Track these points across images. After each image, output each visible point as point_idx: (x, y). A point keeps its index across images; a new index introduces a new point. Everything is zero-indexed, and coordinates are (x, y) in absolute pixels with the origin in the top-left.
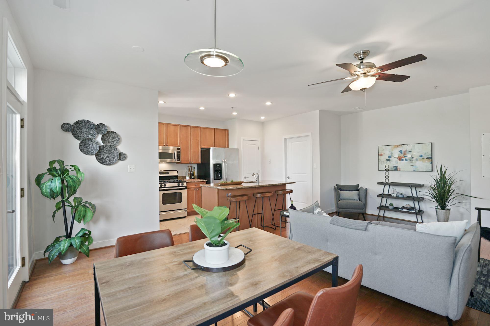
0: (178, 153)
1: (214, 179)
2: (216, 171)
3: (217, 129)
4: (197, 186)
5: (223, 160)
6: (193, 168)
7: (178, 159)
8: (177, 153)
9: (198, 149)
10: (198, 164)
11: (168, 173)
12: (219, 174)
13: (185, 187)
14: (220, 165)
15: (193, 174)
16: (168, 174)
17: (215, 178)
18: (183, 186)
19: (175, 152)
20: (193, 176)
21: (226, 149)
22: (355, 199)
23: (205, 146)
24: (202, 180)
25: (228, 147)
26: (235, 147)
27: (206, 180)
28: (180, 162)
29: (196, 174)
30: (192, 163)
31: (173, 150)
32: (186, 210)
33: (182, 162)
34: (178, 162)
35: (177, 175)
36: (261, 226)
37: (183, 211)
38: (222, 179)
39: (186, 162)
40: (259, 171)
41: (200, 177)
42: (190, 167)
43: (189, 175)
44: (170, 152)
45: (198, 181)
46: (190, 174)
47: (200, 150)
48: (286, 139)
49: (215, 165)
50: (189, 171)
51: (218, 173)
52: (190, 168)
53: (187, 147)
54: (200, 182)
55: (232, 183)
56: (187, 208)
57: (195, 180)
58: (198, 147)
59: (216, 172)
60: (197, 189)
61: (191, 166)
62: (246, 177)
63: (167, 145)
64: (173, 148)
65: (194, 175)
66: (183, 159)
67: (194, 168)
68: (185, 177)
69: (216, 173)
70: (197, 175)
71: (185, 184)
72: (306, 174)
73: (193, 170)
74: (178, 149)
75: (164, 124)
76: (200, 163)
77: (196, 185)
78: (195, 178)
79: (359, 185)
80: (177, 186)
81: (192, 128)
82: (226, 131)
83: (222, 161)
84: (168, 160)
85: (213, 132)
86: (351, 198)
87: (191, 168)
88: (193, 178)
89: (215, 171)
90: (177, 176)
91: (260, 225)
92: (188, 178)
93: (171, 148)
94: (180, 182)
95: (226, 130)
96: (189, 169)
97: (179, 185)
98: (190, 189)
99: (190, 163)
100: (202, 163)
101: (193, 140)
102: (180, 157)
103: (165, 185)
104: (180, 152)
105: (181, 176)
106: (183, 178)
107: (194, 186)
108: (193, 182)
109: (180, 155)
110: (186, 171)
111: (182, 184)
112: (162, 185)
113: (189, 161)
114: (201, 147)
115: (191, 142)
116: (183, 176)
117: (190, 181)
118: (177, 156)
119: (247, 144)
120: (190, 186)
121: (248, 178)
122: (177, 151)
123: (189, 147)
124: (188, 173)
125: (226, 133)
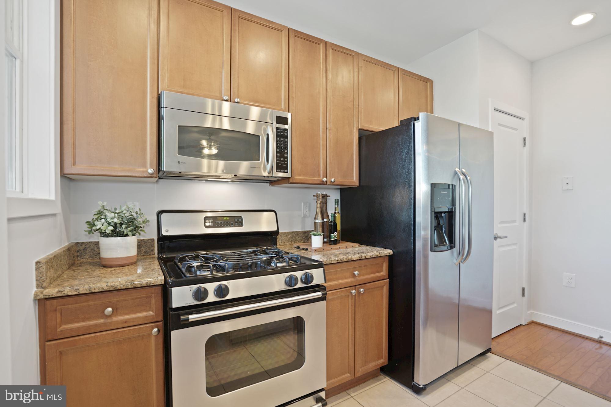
0: (281, 135)
3: (405, 72)
4: (358, 278)
5: (458, 170)
7: (281, 166)
8: (277, 136)
9: (351, 132)
11: (239, 222)
15: (333, 227)
16: (242, 225)
18: (312, 285)
19: (271, 133)
20: (336, 233)
23: (371, 122)
24: (377, 254)
27: (389, 252)
28: (287, 175)
31: (261, 121)
32: (323, 394)
33: (297, 177)
34: (281, 175)
35: (275, 229)
38: (454, 246)
39: (309, 179)
40: (525, 214)
42: (322, 200)
43: (321, 230)
44: (250, 129)
45: (364, 256)
46: (323, 224)
47: (355, 137)
50: (320, 215)
52: (320, 203)
53: (314, 120)
54: (371, 259)
56: (324, 385)
58: (350, 125)
60: (362, 290)
61: (326, 197)
62: (500, 235)
63: (236, 101)
64: (264, 115)
65: (338, 230)
66: (297, 166)
67: (337, 201)
68: (306, 237)
74: (282, 120)
75: (222, 11)
76: (357, 184)
77: (356, 273)
80: (283, 287)
81: (330, 52)
82: (427, 85)
83: (456, 174)
84: (243, 167)
85: (393, 77)
87: (324, 204)
88: (335, 242)
90: (277, 233)
92: (317, 241)
93: (255, 113)
95: (426, 80)
96: (318, 205)
97: (290, 282)
98: (333, 294)
99: (323, 181)
100: (361, 184)
101: (334, 98)
102: (287, 153)
103: (222, 291)
104: (287, 133)
105: (287, 232)
106: (294, 238)
107: (350, 278)
108: (345, 260)
109: (287, 145)
110: (304, 212)
111: (308, 279)
112: (205, 293)
113: (319, 175)
114: (359, 128)
115: (328, 101)
116: (293, 232)
117: (337, 259)
118: (278, 150)
119: (500, 125)
120: (334, 280)
121: (506, 237)
122: (277, 128)
123: (319, 119)
124: (317, 221)
125: (426, 90)
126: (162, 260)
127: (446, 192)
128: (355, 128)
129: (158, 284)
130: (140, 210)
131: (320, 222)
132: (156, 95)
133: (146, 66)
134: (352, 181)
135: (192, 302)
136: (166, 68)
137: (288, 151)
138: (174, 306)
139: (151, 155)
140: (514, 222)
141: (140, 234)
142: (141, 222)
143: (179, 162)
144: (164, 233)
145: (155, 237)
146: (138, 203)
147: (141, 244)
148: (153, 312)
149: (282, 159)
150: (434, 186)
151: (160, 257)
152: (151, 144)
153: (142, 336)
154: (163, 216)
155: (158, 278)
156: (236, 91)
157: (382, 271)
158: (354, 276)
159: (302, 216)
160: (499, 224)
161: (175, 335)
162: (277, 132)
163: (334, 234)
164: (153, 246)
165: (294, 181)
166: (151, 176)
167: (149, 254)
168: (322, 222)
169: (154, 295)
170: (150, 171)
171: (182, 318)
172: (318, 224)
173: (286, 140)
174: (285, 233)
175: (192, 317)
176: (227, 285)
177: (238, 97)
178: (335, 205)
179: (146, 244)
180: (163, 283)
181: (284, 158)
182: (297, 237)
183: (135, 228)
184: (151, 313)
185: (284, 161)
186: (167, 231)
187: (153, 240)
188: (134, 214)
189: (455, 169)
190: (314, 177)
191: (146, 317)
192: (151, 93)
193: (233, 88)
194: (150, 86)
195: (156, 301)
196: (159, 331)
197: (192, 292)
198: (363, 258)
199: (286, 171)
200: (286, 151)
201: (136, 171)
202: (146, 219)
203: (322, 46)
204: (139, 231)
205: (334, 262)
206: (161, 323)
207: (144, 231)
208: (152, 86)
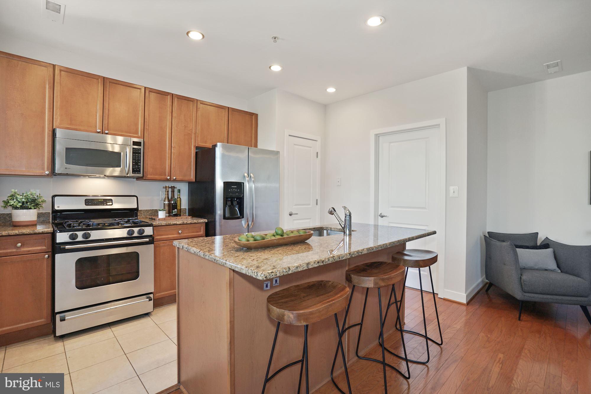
0: (136, 153)
1: (225, 218)
2: (229, 199)
3: (234, 110)
4: (182, 235)
5: (246, 175)
6: (176, 190)
7: (136, 169)
8: (133, 153)
9: (190, 149)
10: (190, 183)
11: (110, 202)
12: (237, 206)
13: (147, 240)
14: (240, 186)
15: (174, 206)
16: (112, 204)
17: (227, 215)
18: (143, 235)
19: (129, 152)
20: (176, 210)
21: (252, 149)
22: (549, 268)
23: (206, 142)
24: (195, 221)
25: (256, 146)
26: (273, 148)
27: (206, 221)
28: (141, 175)
29: (184, 204)
30: (175, 181)
31: (124, 146)
32: (151, 296)
33: (149, 176)
34: (136, 175)
35: (136, 207)
36: (357, 358)
37: (144, 299)
38: (243, 217)
39: (157, 177)
40: (317, 200)
41: (194, 212)
42: (170, 190)
43: (167, 208)
45: (185, 222)
46: (169, 205)
47: (193, 151)
48: (377, 136)
49: (227, 185)
50: (167, 199)
51: (235, 203)
52: (168, 192)
53: (162, 142)
54: (191, 224)
55: (281, 241)
56: (153, 291)
57: (178, 221)
58: (189, 144)
59: (229, 201)
61: (173, 188)
62: (293, 212)
63: (106, 132)
64: (124, 141)
65: (178, 208)
66: (149, 170)
67: (179, 191)
69: (229, 203)
70: (187, 208)
71: (149, 231)
72: (424, 208)
73: (176, 197)
74: (138, 144)
75: (98, 79)
76: (194, 180)
77: (180, 231)
78: (180, 216)
79: (538, 233)
80: (126, 236)
81: (176, 100)
82: (252, 117)
83: (244, 177)
84: (109, 171)
85: (225, 113)
86: (541, 266)
87: (173, 192)
88: (176, 215)
89: (227, 198)
90: (137, 209)
91: (354, 354)
92: (162, 215)
93: (120, 139)
94: (136, 225)
95: (252, 114)
96: (166, 193)
97: (131, 233)
98: (163, 243)
99: (168, 179)
100: (197, 180)
101: (178, 128)
102: (140, 163)
103: (86, 236)
104: (141, 151)
105: (148, 210)
106: (153, 214)
107: (176, 234)
108: (171, 224)
109: (140, 158)
110: (161, 197)
111: (141, 232)
112: (76, 236)
113: (165, 175)
114: (196, 146)
115: (173, 130)
116: (153, 210)
117: (166, 223)
118: (134, 161)
119: (295, 145)
120: (165, 235)
121: (297, 214)
122: (133, 148)
123: (166, 141)
124: (165, 203)
125: (252, 121)
126: (54, 224)
127: (236, 187)
128: (193, 146)
129: (49, 232)
130: (40, 194)
131: (167, 203)
132: (51, 129)
133: (45, 113)
134: (191, 178)
135: (68, 240)
136: (58, 113)
137: (140, 161)
138: (58, 242)
139: (47, 164)
140: (309, 204)
141: (39, 208)
142: (40, 201)
143: (66, 168)
144: (56, 208)
145: (51, 212)
146: (38, 190)
147: (39, 215)
148: (46, 247)
149: (137, 166)
150: (225, 183)
151: (53, 222)
152: (48, 158)
153: (39, 259)
154: (56, 198)
155: (50, 230)
156: (106, 125)
157: (201, 232)
158: (179, 233)
159: (161, 200)
160: (294, 206)
161: (58, 256)
162: (133, 150)
163: (175, 210)
164: (49, 217)
165: (147, 179)
166: (48, 175)
167: (46, 222)
168: (168, 203)
169: (46, 238)
170: (47, 172)
171: (61, 247)
172: (166, 204)
173: (140, 155)
174: (147, 210)
175: (67, 247)
176: (90, 233)
177: (108, 130)
178: (178, 193)
179: (44, 215)
180: (52, 232)
181: (138, 165)
182: (156, 213)
183: (36, 205)
184: (44, 248)
185: (138, 167)
186: (58, 207)
187: (49, 213)
188: (36, 197)
189: (245, 173)
190: (162, 176)
191: (41, 249)
192: (48, 128)
193: (104, 125)
194: (48, 125)
195: (48, 241)
196: (49, 256)
197: (69, 235)
198: (185, 223)
199: (139, 173)
200: (139, 161)
201: (38, 172)
202: (44, 200)
203: (169, 97)
204: (39, 206)
205: (164, 225)
206: (50, 253)
207: (42, 206)
208: (49, 124)
